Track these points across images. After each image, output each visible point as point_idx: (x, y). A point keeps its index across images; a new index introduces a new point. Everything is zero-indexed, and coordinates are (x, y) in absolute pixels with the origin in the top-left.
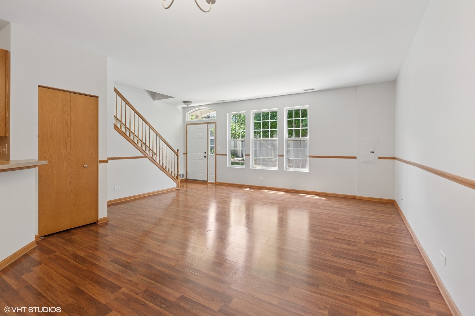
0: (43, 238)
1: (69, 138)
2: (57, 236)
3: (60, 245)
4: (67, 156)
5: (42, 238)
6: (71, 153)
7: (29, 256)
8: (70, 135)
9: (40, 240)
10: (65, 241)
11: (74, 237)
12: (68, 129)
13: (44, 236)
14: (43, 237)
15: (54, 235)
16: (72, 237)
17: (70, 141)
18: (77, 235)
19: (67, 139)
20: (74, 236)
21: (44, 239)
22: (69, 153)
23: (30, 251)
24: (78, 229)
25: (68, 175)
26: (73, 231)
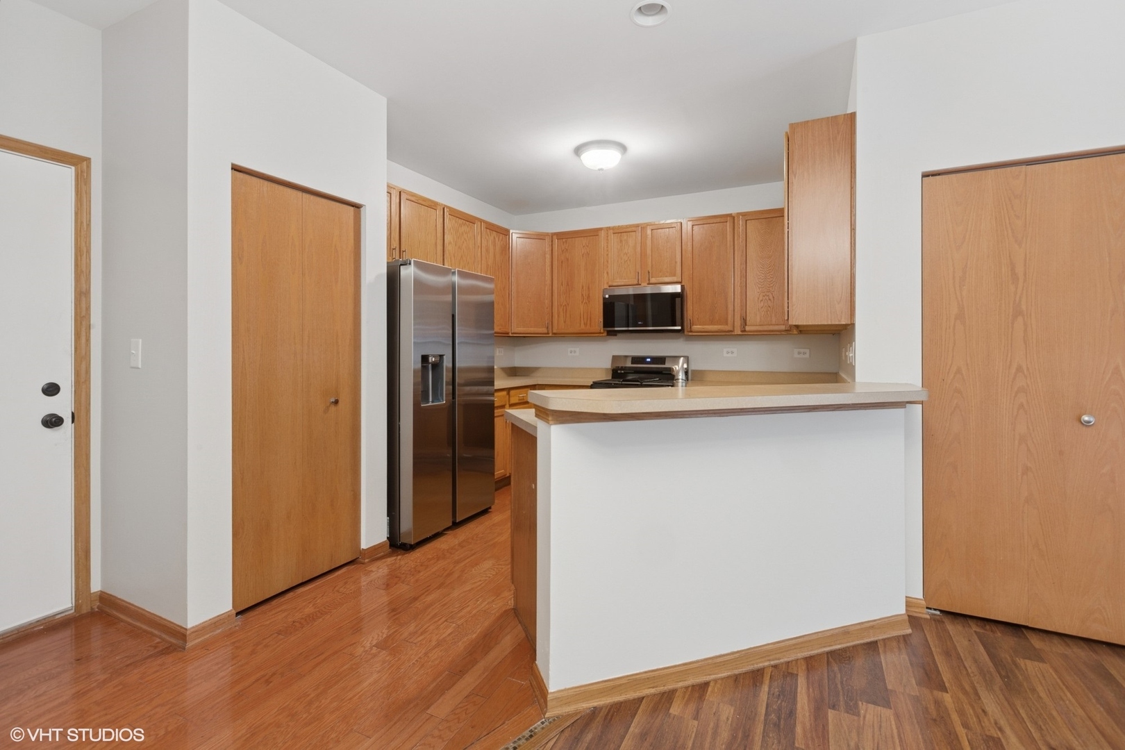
0: (939, 615)
1: (1020, 319)
2: (978, 630)
3: (969, 670)
4: (1014, 379)
5: (935, 615)
6: (1028, 369)
7: (879, 654)
8: (1024, 307)
9: (925, 619)
10: (990, 664)
11: (1030, 666)
12: (1017, 288)
13: (941, 611)
14: (938, 613)
15: (971, 623)
16: (1022, 662)
17: (1025, 331)
18: (1041, 665)
19: (1013, 324)
20: (1028, 662)
21: (938, 621)
22: (1019, 369)
23: (888, 639)
24: (1056, 640)
25: (1017, 442)
26: (1036, 642)
